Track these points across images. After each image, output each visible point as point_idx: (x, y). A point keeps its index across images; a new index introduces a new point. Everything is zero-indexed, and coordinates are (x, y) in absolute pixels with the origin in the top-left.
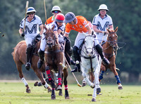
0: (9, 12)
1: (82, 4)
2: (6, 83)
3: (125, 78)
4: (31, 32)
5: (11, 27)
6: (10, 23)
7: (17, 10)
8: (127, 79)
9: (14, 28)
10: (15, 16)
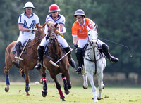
0: (5, 6)
5: (7, 22)
6: (6, 18)
7: (14, 4)
8: (136, 81)
9: (10, 23)
10: (12, 11)
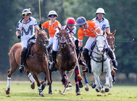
1: (91, 7)
2: (18, 84)
3: (133, 79)
4: (27, 33)
8: (135, 80)
